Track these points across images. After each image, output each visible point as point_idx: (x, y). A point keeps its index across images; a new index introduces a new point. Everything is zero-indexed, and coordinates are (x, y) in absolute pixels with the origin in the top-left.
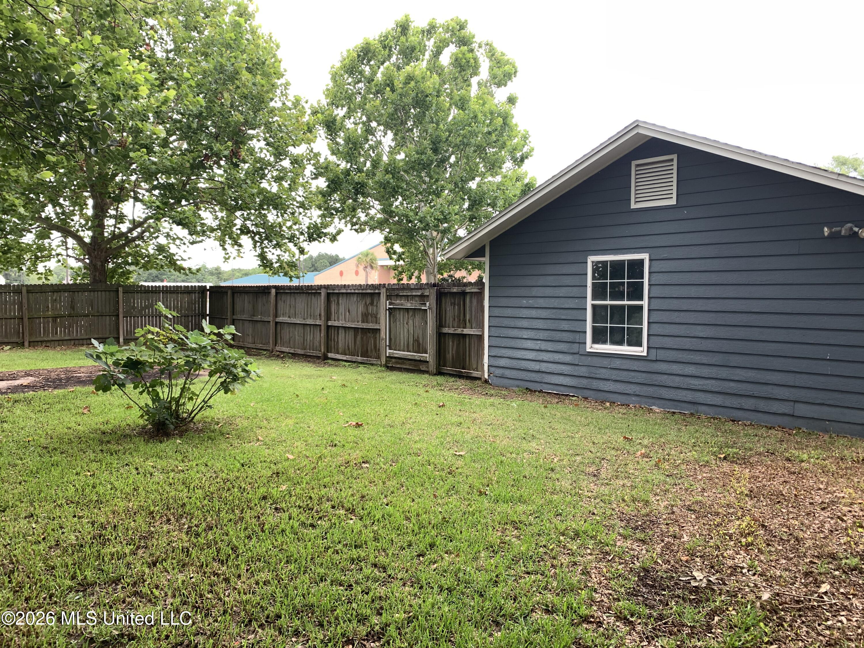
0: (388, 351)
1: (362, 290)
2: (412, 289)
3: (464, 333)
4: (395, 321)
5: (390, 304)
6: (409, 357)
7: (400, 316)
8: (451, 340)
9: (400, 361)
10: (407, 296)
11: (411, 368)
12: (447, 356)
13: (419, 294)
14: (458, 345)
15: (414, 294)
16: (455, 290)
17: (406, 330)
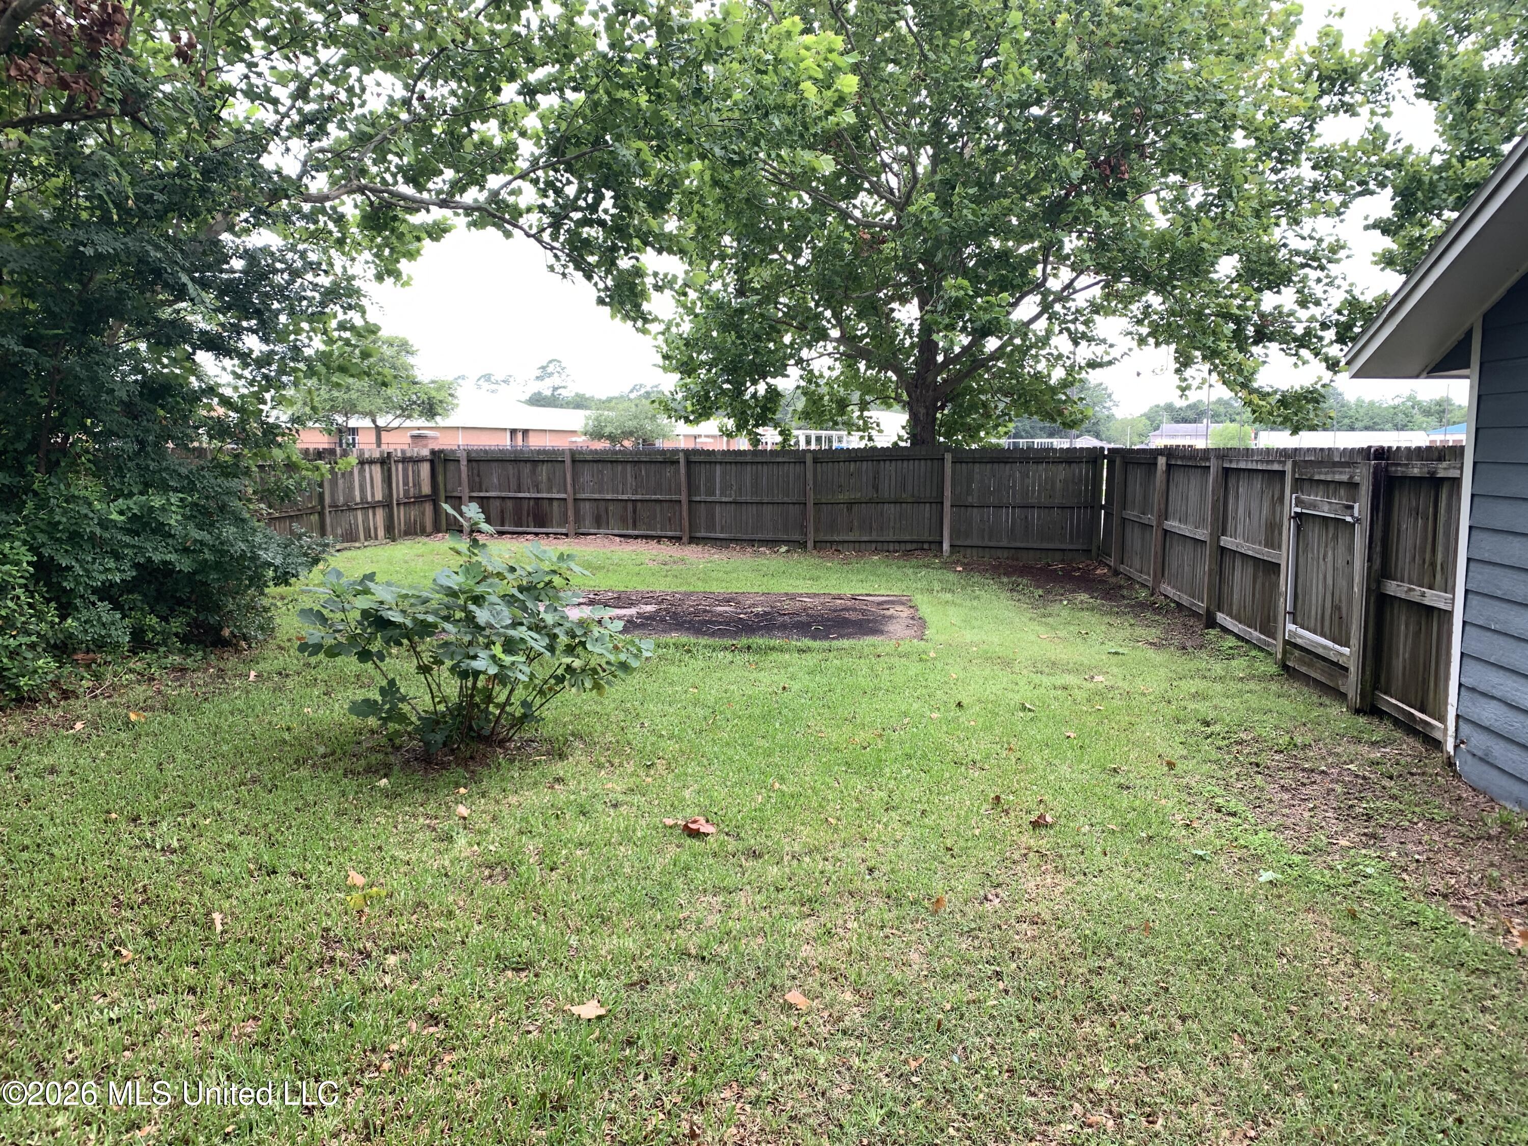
0: (1291, 627)
1: (1268, 462)
2: (1335, 464)
3: (1427, 602)
4: (1305, 551)
5: (1299, 502)
6: (1320, 651)
7: (1314, 533)
8: (1403, 618)
9: (1307, 658)
10: (1326, 483)
11: (1323, 680)
12: (1394, 662)
13: (1345, 478)
14: (1417, 634)
15: (1337, 477)
16: (1416, 472)
17: (1321, 576)
